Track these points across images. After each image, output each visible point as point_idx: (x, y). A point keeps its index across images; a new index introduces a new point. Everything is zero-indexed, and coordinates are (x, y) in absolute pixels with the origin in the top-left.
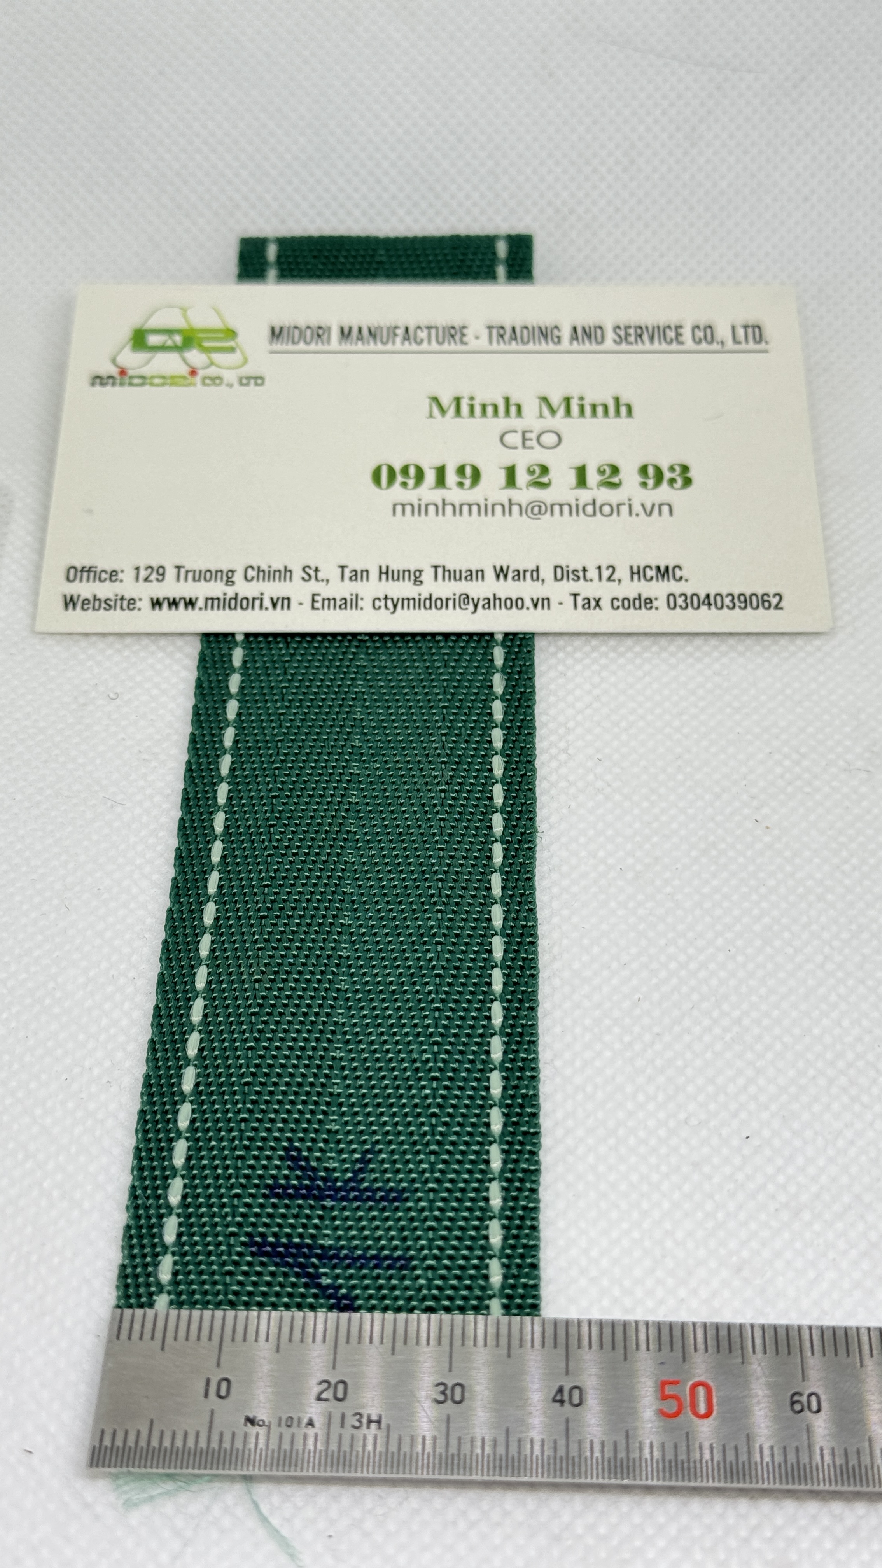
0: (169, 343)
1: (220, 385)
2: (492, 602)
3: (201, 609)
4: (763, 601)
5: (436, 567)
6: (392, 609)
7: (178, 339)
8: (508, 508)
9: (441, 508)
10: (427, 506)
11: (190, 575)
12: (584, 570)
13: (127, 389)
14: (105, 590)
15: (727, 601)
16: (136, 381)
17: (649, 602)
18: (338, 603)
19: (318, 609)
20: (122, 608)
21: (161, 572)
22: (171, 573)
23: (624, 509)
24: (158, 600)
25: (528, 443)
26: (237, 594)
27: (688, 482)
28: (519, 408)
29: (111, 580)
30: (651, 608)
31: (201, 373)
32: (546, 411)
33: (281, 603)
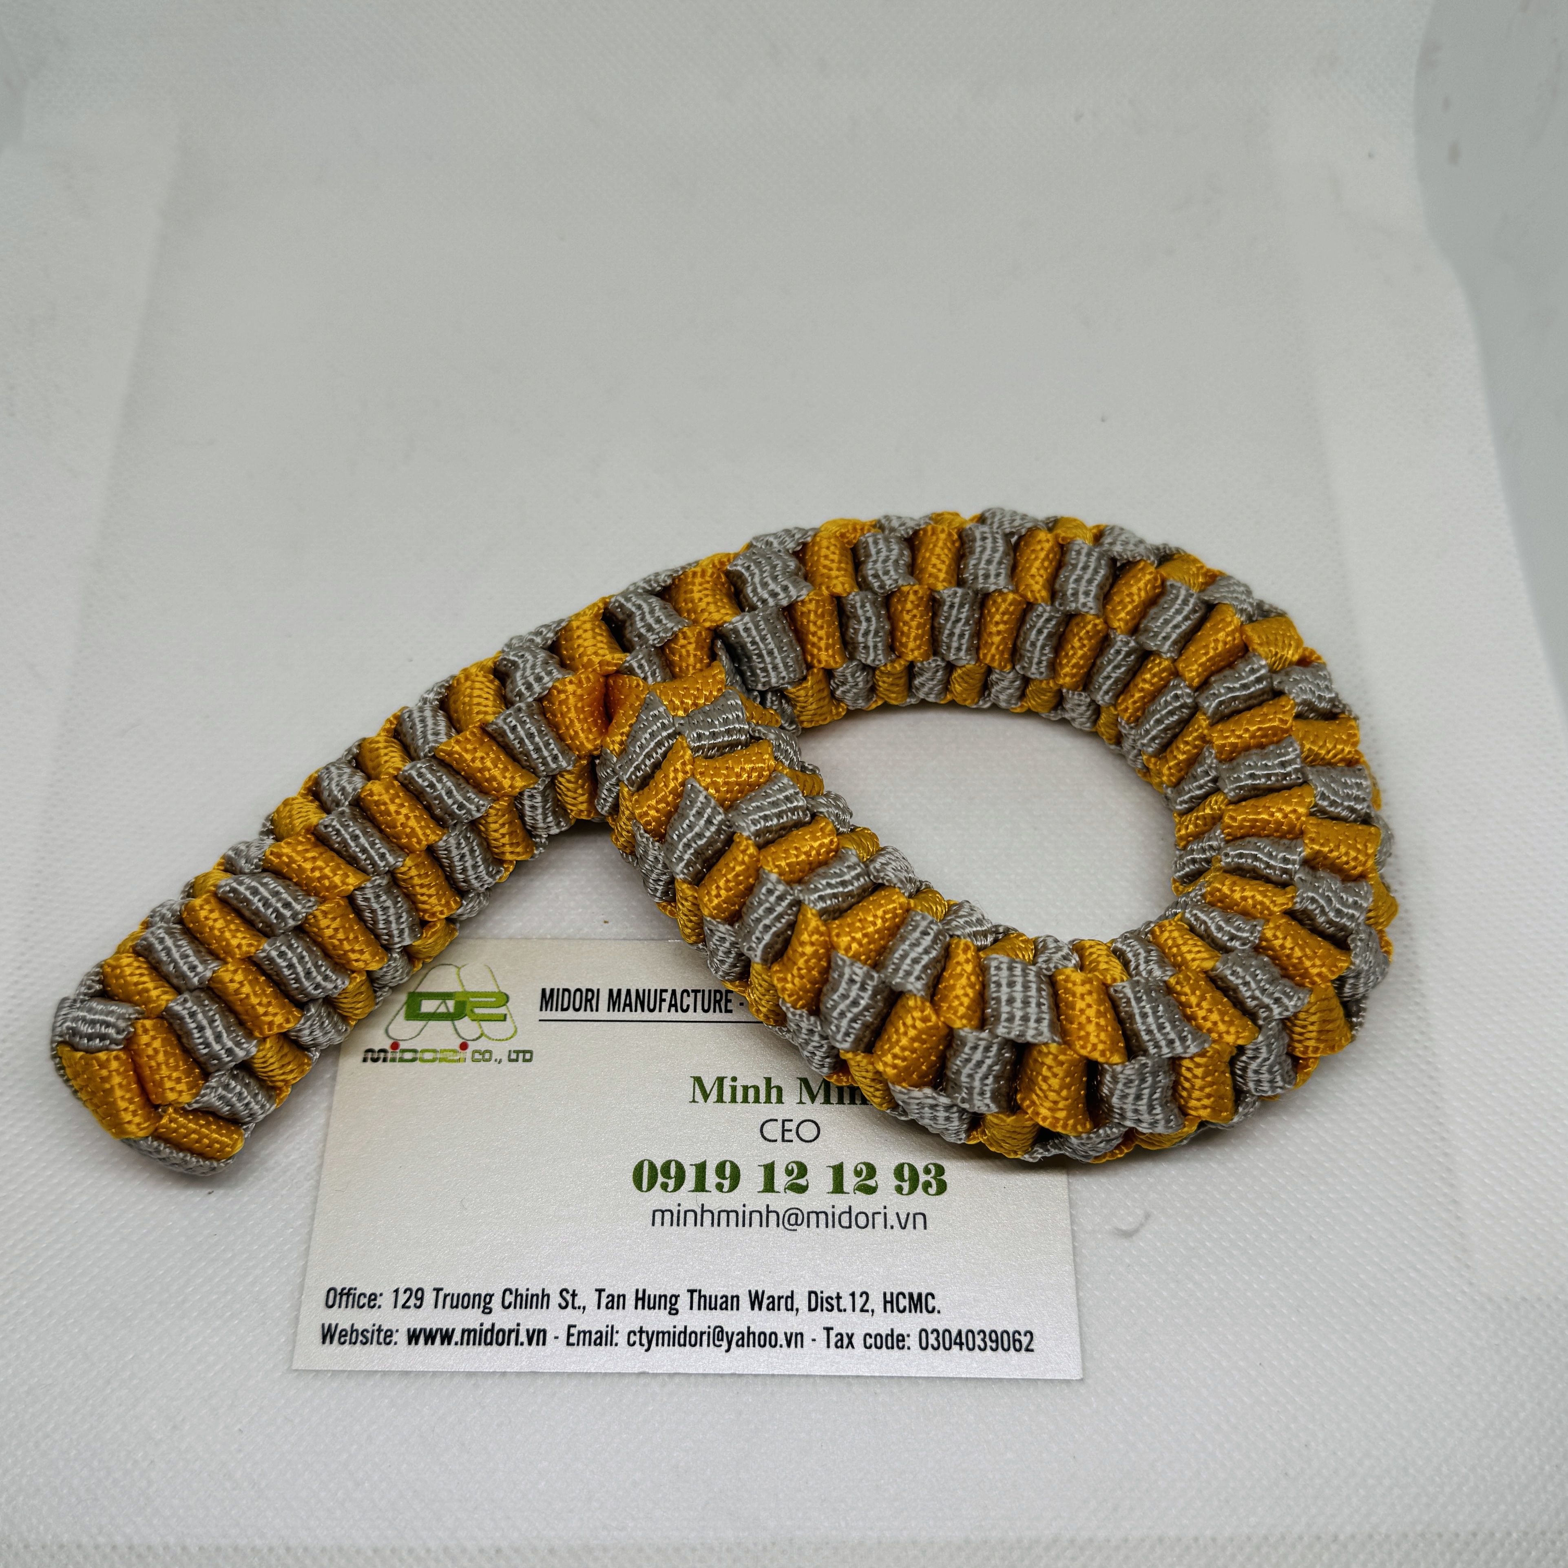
0: (443, 1009)
1: (489, 1060)
2: (748, 1338)
3: (456, 1344)
4: (1015, 1341)
5: (692, 1292)
6: (646, 1347)
7: (451, 1004)
8: (766, 1216)
9: (699, 1215)
10: (686, 1212)
11: (449, 1299)
12: (839, 1297)
13: (397, 1064)
14: (364, 1319)
15: (979, 1342)
16: (408, 1056)
17: (902, 1338)
18: (594, 1337)
19: (573, 1344)
20: (379, 1343)
21: (418, 1295)
22: (429, 1297)
23: (879, 1219)
24: (415, 1330)
25: (788, 1136)
26: (493, 1325)
27: (942, 1187)
28: (780, 1089)
29: (369, 1307)
30: (903, 1347)
31: (472, 1046)
32: (806, 1098)
33: (537, 1337)
